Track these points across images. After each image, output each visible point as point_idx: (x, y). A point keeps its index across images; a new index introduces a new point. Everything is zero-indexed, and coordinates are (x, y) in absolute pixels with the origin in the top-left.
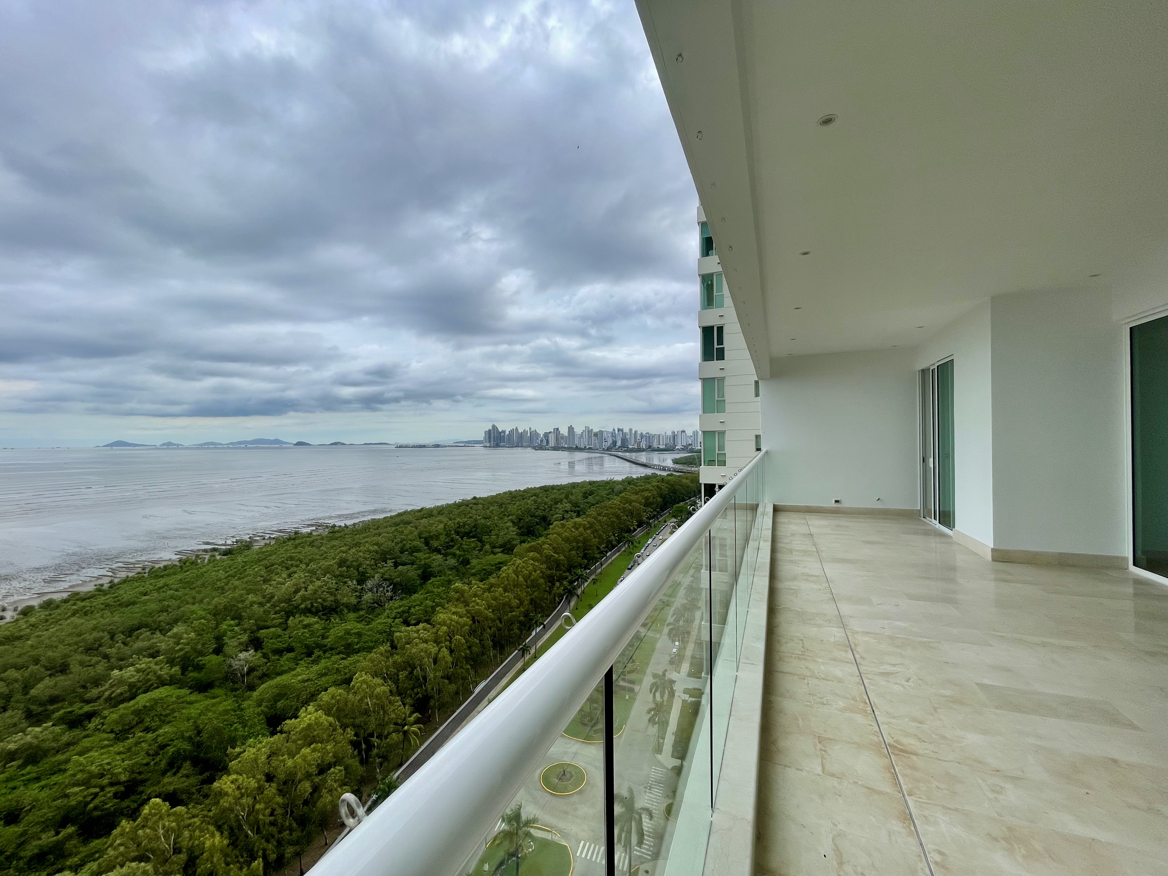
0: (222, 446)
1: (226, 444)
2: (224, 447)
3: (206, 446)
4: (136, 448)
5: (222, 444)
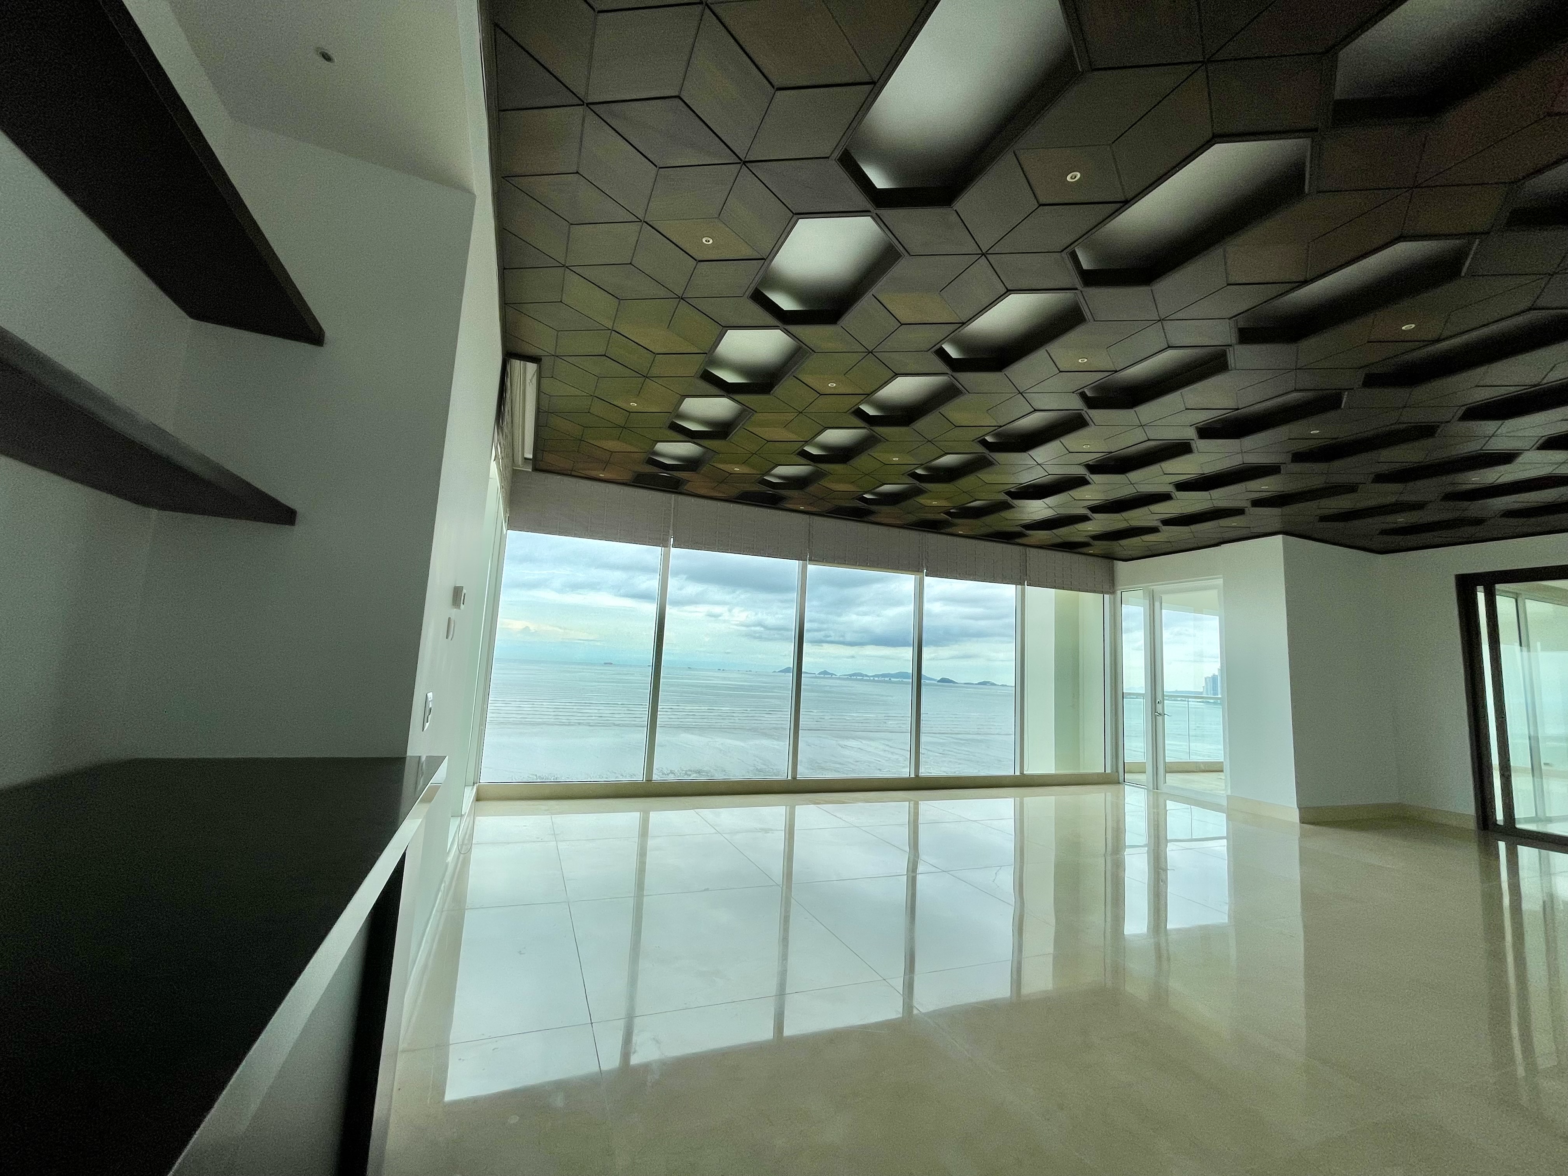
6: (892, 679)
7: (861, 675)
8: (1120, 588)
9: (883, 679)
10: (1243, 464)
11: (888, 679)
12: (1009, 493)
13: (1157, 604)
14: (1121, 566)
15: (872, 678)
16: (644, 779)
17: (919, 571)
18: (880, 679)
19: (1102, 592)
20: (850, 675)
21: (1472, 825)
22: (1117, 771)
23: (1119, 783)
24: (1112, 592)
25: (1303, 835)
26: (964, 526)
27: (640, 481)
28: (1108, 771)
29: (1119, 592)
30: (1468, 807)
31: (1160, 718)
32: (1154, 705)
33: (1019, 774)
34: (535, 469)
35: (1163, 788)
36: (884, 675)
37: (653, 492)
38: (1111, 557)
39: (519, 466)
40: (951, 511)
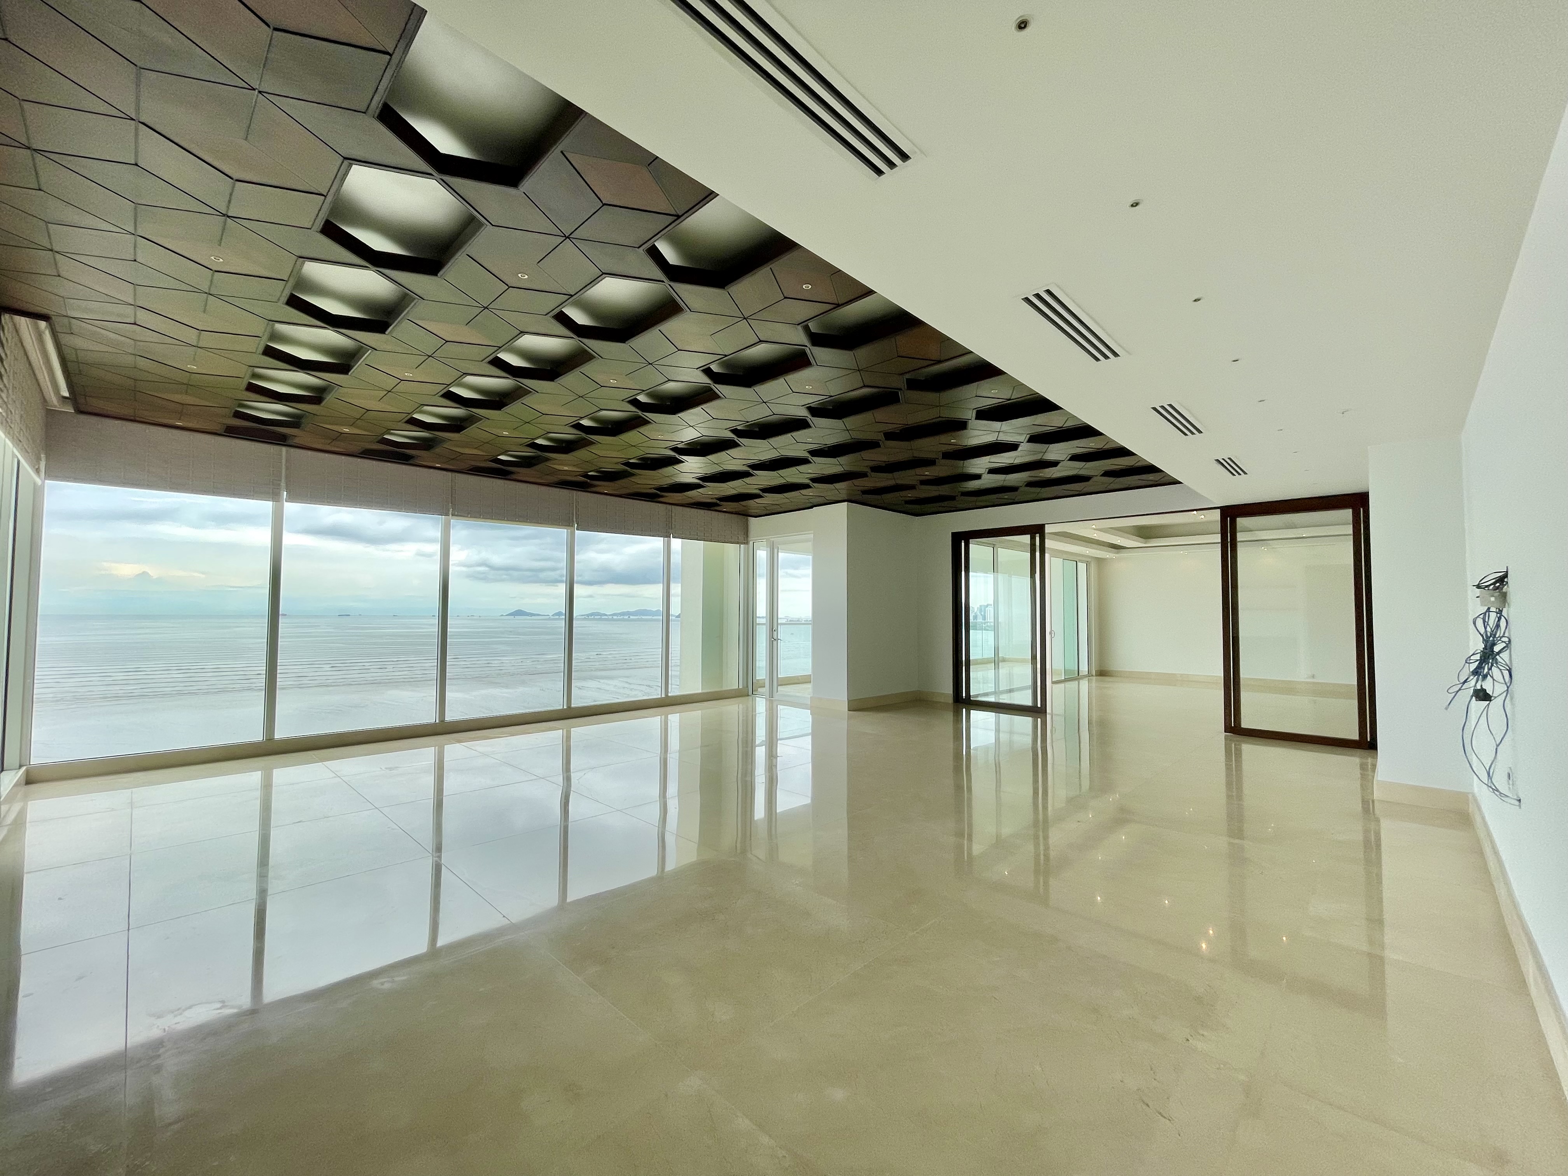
0: (607, 617)
1: (610, 615)
2: (608, 618)
3: (593, 617)
4: (533, 617)
5: (606, 615)
6: (631, 617)
7: (598, 614)
8: (752, 539)
9: (622, 617)
10: (940, 417)
11: (627, 617)
12: (675, 449)
13: (776, 551)
14: (752, 520)
15: (610, 617)
16: (264, 739)
17: (569, 526)
18: (619, 617)
19: (738, 543)
20: (588, 615)
21: (950, 700)
22: (747, 687)
23: (748, 695)
24: (747, 543)
25: (849, 718)
26: (605, 486)
27: (231, 432)
28: (741, 687)
29: (751, 543)
30: (947, 688)
31: (775, 643)
32: (771, 632)
33: (664, 696)
34: (79, 411)
35: (776, 696)
36: (623, 614)
37: (253, 443)
38: (746, 514)
39: (56, 406)
40: (589, 474)
